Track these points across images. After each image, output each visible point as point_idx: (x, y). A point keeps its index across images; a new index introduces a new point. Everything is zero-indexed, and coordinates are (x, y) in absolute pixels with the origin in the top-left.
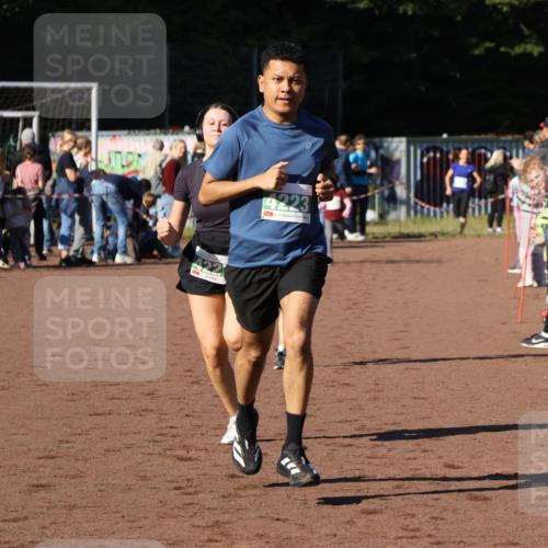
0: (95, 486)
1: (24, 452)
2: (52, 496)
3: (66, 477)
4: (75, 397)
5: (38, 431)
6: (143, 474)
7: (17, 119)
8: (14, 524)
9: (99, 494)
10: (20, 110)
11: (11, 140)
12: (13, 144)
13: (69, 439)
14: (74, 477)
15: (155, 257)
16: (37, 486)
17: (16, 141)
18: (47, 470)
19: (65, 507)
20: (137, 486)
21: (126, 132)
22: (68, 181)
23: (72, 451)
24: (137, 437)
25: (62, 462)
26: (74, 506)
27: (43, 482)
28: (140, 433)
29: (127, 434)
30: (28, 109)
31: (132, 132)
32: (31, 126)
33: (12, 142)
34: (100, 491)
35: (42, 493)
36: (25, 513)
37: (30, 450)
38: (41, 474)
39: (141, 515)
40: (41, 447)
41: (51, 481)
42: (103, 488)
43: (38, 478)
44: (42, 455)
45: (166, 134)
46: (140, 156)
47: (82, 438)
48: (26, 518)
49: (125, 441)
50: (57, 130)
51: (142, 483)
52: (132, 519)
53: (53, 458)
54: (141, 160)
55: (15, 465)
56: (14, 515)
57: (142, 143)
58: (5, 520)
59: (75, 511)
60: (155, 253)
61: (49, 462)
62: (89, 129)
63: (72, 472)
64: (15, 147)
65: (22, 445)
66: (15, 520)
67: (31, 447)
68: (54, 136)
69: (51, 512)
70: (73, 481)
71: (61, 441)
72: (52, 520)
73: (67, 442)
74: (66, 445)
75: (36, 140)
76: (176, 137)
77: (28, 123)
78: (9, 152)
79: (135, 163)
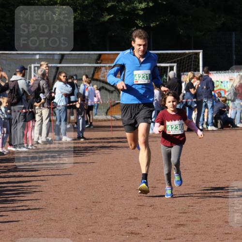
0: (205, 225)
1: (173, 210)
2: (186, 229)
3: (192, 221)
4: (195, 187)
5: (179, 201)
6: (226, 220)
7: (167, 67)
8: (170, 241)
9: (207, 228)
10: (168, 63)
11: (165, 76)
12: (165, 78)
13: (193, 205)
14: (195, 221)
15: (230, 127)
16: (179, 225)
17: (166, 77)
18: (184, 218)
19: (192, 234)
20: (224, 226)
21: (215, 72)
22: (191, 94)
23: (195, 210)
24: (223, 204)
25: (190, 215)
26: (195, 234)
27: (182, 223)
28: (224, 203)
29: (218, 203)
30: (171, 63)
31: (218, 72)
32: (173, 70)
33: (165, 77)
34: (207, 227)
35: (182, 228)
36: (174, 236)
37: (176, 210)
38: (180, 220)
39: (226, 238)
40: (181, 208)
41: (185, 223)
42: (208, 226)
43: (180, 222)
44: (181, 212)
45: (233, 72)
46: (222, 82)
47: (199, 205)
48: (175, 238)
49: (217, 206)
50: (185, 72)
51: (226, 224)
52: (221, 239)
53: (185, 213)
54: (223, 84)
55: (169, 216)
56: (170, 237)
57: (223, 77)
58: (166, 239)
59: (196, 236)
60: (230, 125)
61: (184, 215)
62: (199, 71)
63: (194, 219)
64: (166, 79)
65: (172, 207)
66: (170, 239)
67: (176, 208)
68: (183, 75)
69: (185, 236)
70: (195, 223)
71: (189, 206)
72: (186, 239)
73: (192, 206)
74: (192, 208)
75: (176, 76)
76: (238, 74)
77: (172, 69)
78: (164, 81)
79: (220, 86)
